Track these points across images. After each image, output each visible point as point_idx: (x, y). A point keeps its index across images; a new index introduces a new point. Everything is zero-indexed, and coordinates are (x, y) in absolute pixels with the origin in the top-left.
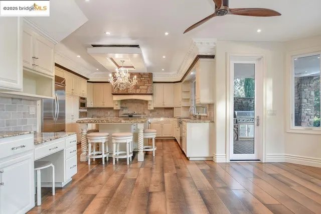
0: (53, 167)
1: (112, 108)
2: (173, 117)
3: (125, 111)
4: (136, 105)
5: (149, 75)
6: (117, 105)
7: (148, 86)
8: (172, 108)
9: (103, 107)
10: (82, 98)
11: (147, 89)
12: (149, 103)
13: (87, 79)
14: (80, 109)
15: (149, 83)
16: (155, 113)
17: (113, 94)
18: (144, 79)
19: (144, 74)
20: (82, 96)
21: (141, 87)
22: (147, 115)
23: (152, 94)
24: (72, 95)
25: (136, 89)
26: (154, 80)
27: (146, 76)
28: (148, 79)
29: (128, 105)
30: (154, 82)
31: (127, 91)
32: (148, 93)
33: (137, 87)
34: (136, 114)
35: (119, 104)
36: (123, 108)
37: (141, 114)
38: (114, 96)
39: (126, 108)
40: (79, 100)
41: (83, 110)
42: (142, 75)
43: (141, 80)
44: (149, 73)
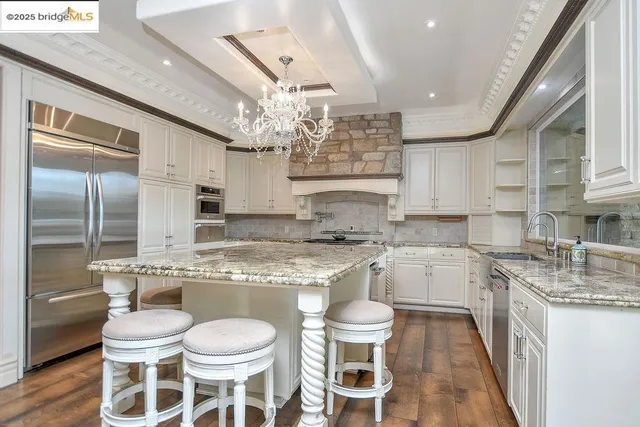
1: (291, 217)
2: (464, 245)
3: (330, 225)
4: (356, 207)
5: (389, 121)
6: (302, 207)
7: (387, 152)
8: (462, 218)
10: (204, 190)
11: (383, 161)
12: (391, 201)
13: (228, 140)
14: (197, 217)
15: (390, 144)
16: (409, 232)
17: (292, 178)
18: (374, 131)
19: (376, 117)
20: (206, 184)
21: (366, 156)
22: (385, 238)
23: (399, 176)
24: (171, 179)
25: (353, 162)
26: (407, 134)
27: (382, 124)
28: (388, 131)
29: (333, 208)
30: (406, 142)
31: (328, 170)
32: (386, 172)
33: (355, 157)
34: (355, 233)
35: (309, 205)
36: (321, 216)
37: (368, 233)
38: (295, 184)
39: (330, 216)
40: (198, 194)
41: (209, 220)
42: (369, 121)
43: (367, 135)
44: (391, 114)
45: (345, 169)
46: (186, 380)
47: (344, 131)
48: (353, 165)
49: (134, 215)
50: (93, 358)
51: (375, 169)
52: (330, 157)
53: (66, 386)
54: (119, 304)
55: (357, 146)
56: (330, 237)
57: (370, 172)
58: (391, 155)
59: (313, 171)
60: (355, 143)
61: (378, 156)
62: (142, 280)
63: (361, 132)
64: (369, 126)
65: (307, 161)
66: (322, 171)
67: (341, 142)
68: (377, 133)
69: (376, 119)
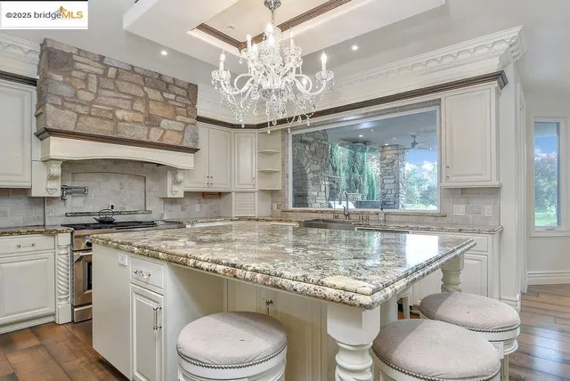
5: (187, 90)
7: (186, 125)
11: (183, 132)
15: (188, 116)
18: (172, 97)
21: (163, 124)
25: (149, 126)
27: (180, 92)
28: (186, 101)
30: (200, 119)
31: (116, 130)
32: (185, 145)
42: (168, 84)
43: (166, 100)
44: (190, 84)
45: (140, 133)
47: (137, 85)
48: (149, 130)
51: (173, 139)
52: (119, 114)
55: (153, 109)
57: (169, 142)
58: (189, 128)
59: (90, 125)
60: (152, 104)
61: (177, 125)
63: (159, 94)
64: (167, 90)
65: (81, 110)
66: (106, 128)
67: (134, 98)
68: (175, 100)
69: (174, 84)
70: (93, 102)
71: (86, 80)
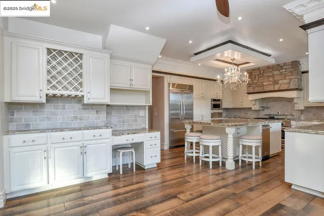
0: (134, 152)
1: (250, 109)
3: (267, 112)
4: (281, 103)
5: (292, 65)
6: (254, 105)
7: (291, 79)
9: (242, 107)
10: (214, 100)
11: (289, 83)
12: (295, 101)
14: (212, 110)
15: (292, 75)
17: (249, 93)
18: (284, 70)
19: (285, 64)
20: (215, 98)
21: (280, 82)
22: (295, 117)
23: (299, 89)
24: (203, 98)
25: (274, 85)
27: (288, 67)
28: (291, 70)
29: (270, 104)
32: (290, 88)
33: (276, 82)
34: (280, 115)
35: (257, 104)
36: (264, 108)
37: (287, 115)
38: (250, 96)
39: (267, 108)
40: (212, 102)
41: (217, 111)
42: (281, 67)
43: (281, 73)
44: (292, 62)
45: (271, 88)
46: (201, 146)
47: (270, 72)
48: (274, 86)
49: (192, 109)
50: (183, 148)
51: (285, 87)
52: (264, 84)
53: (178, 151)
54: (188, 131)
55: (276, 78)
56: (267, 117)
57: (282, 89)
58: (293, 80)
59: (257, 90)
60: (275, 77)
61: (286, 81)
62: (195, 125)
63: (278, 72)
64: (282, 69)
65: (254, 86)
66: (261, 89)
67: (269, 77)
68: (286, 71)
69: (285, 65)
70: (257, 83)
71: (255, 77)
